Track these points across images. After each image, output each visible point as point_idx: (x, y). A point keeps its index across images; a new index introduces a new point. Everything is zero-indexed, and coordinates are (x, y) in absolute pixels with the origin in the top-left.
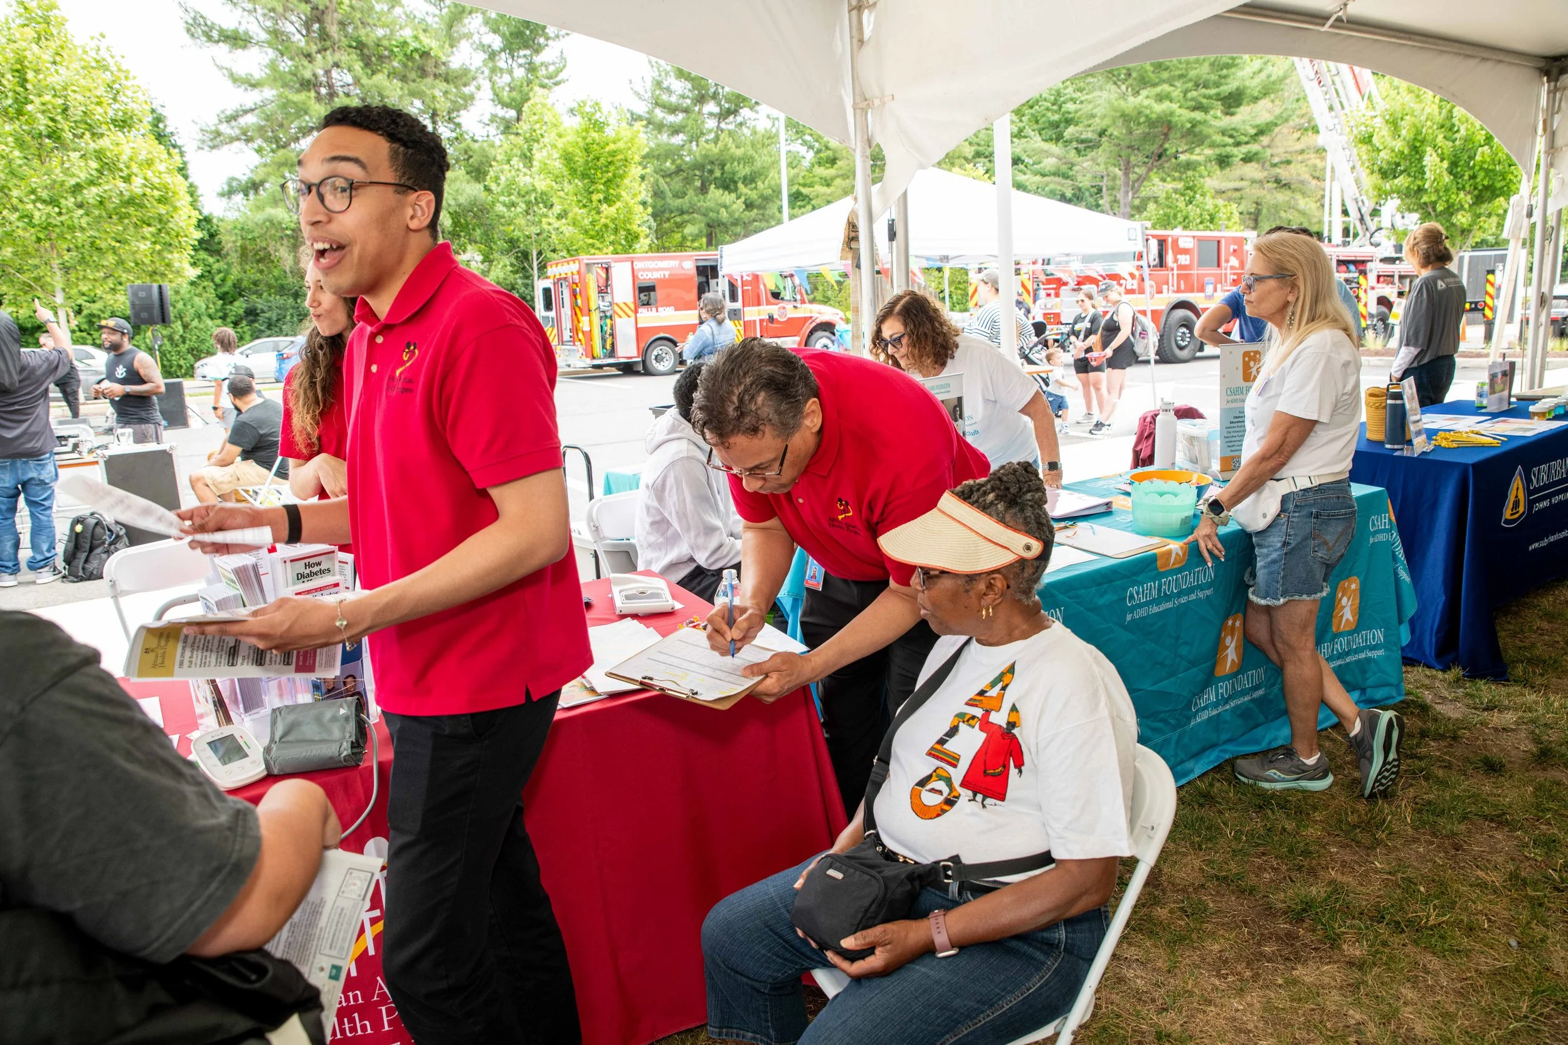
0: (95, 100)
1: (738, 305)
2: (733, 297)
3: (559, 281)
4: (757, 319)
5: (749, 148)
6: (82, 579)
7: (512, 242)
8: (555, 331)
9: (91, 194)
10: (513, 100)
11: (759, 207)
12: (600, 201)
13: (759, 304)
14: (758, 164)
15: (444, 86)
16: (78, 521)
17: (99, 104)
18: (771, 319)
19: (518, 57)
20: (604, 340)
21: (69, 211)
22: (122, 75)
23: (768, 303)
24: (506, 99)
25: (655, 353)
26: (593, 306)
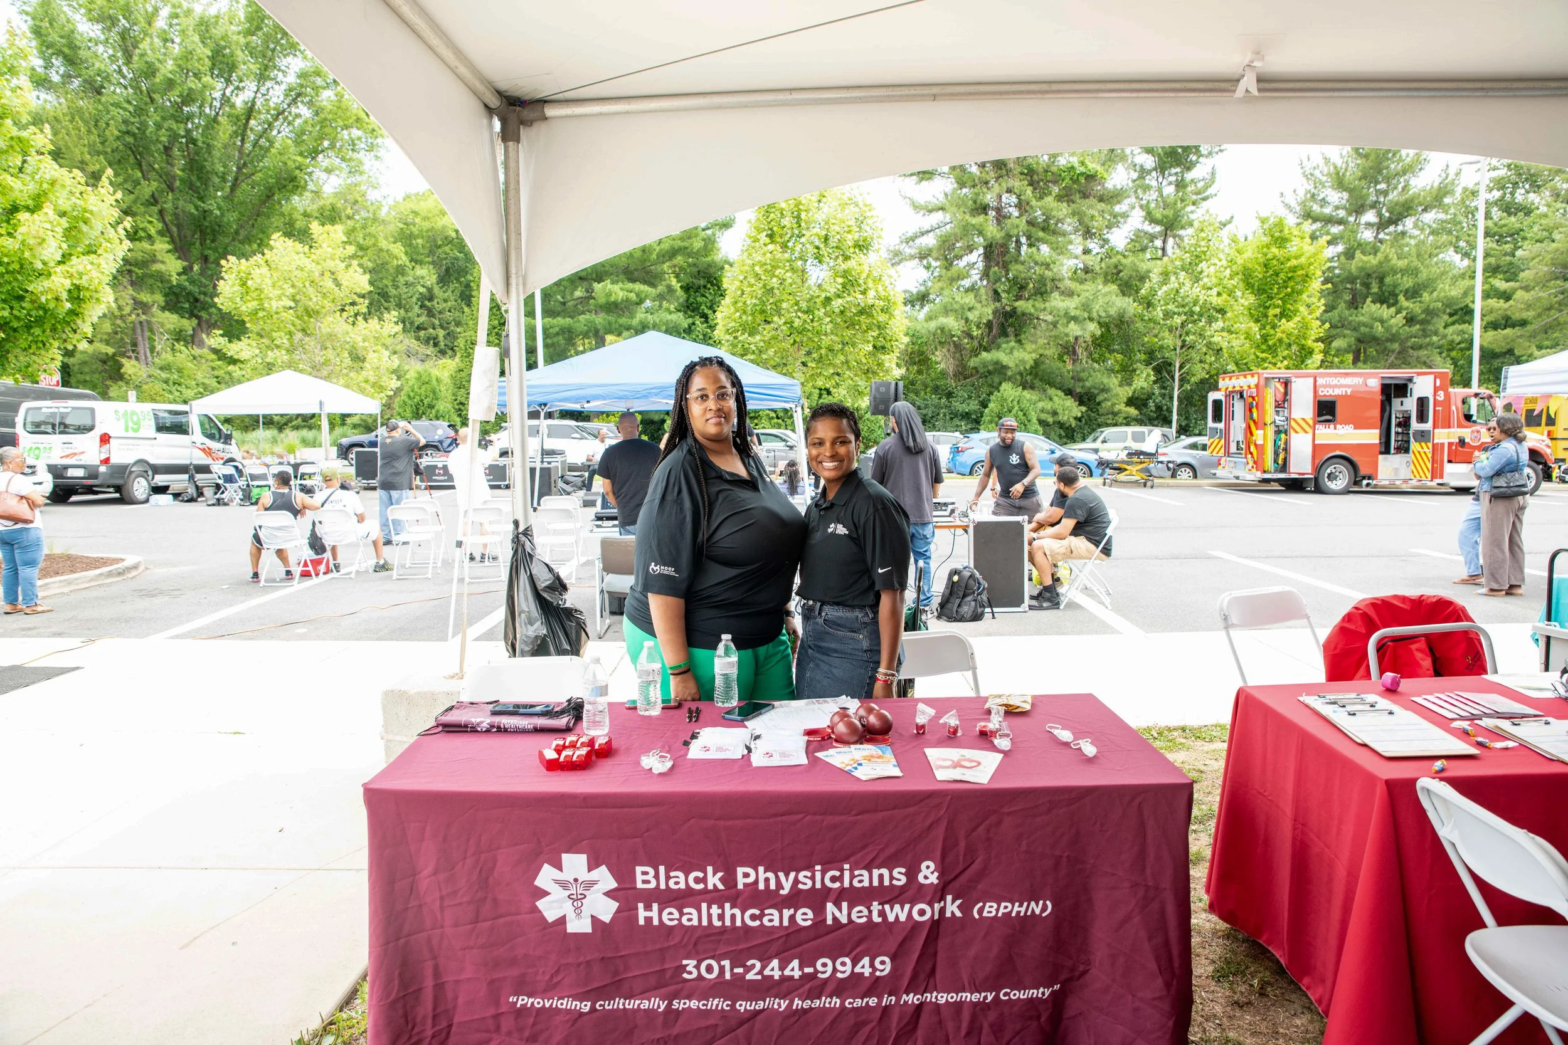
0: (846, 229)
1: (1428, 426)
2: (1422, 417)
3: (1229, 395)
4: (1446, 441)
5: (1415, 259)
6: (956, 620)
7: (1151, 354)
8: (1223, 441)
9: (837, 304)
10: (1166, 217)
11: (1422, 322)
12: (1276, 316)
13: (1449, 427)
14: (1424, 275)
15: (1102, 206)
16: (955, 572)
17: (849, 232)
18: (1462, 442)
19: (1170, 175)
20: (1276, 454)
21: (820, 319)
22: (866, 209)
23: (1460, 426)
24: (1158, 216)
25: (1328, 471)
26: (1268, 420)
